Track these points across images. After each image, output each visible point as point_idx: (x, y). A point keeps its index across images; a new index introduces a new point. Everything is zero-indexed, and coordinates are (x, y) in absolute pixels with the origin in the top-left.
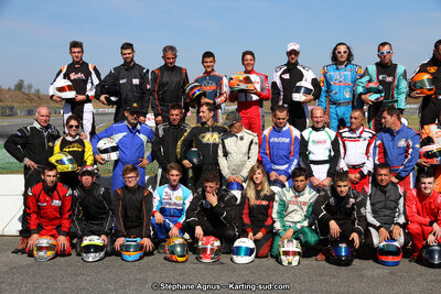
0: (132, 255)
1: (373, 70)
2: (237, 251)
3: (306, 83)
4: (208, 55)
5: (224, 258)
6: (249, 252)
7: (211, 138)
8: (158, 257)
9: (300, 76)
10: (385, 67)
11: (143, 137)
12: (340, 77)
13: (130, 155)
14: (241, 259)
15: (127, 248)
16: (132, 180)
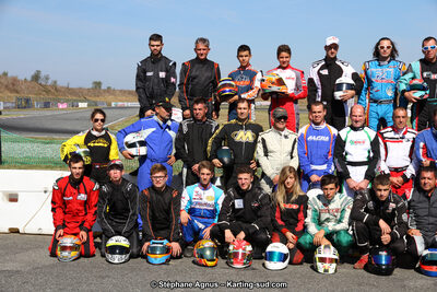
0: (158, 258)
1: (417, 67)
2: (270, 257)
4: (244, 48)
5: (256, 264)
6: (283, 258)
7: (244, 136)
8: (187, 262)
9: (340, 72)
10: (430, 63)
11: (173, 134)
12: (383, 74)
13: (159, 152)
14: (275, 265)
15: (153, 251)
16: (160, 180)
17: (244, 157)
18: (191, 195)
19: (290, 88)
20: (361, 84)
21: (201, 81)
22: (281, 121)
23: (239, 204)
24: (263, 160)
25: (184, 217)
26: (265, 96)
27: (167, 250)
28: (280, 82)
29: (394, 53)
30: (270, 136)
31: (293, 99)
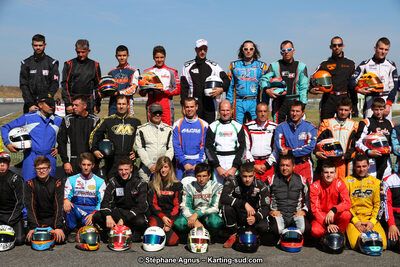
0: (43, 245)
1: (276, 66)
2: (148, 239)
3: (215, 77)
4: (122, 48)
5: (135, 246)
6: (160, 240)
7: (123, 129)
8: (70, 247)
9: (209, 71)
10: (287, 64)
11: (56, 128)
12: (247, 73)
13: (43, 145)
14: (152, 247)
15: (37, 237)
16: (44, 171)
17: (124, 149)
18: (73, 184)
19: (165, 85)
20: (228, 82)
21: (83, 79)
22: (157, 116)
23: (119, 192)
24: (141, 152)
25: (68, 205)
26: (142, 93)
27: (51, 237)
28: (156, 80)
29: (256, 54)
30: (147, 129)
31: (168, 96)
